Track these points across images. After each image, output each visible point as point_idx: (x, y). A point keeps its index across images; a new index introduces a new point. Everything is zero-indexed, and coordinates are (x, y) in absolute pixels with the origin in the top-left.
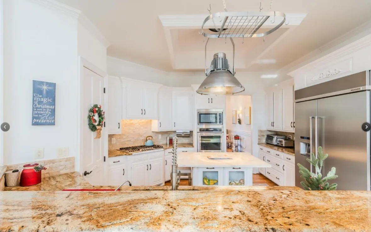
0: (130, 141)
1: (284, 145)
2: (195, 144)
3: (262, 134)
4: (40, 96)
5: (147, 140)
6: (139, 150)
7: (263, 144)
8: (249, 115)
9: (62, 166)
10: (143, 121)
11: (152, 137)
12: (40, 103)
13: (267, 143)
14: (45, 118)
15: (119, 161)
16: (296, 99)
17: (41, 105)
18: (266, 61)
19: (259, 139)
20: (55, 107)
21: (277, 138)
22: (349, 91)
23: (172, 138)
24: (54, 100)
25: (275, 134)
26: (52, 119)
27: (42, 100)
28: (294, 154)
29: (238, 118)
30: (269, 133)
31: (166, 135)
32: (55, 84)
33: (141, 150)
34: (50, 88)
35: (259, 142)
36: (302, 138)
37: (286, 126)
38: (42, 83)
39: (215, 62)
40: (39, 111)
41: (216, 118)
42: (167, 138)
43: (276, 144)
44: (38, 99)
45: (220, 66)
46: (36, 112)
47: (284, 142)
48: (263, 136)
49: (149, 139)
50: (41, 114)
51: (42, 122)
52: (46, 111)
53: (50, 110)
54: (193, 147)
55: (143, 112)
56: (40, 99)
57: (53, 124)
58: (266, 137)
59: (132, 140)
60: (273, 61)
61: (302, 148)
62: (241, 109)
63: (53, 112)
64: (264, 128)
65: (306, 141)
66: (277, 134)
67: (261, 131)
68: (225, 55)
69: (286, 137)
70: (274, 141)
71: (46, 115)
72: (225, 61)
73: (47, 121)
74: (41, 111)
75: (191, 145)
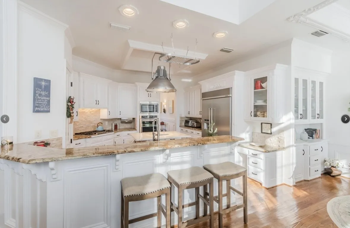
0: (83, 127)
1: (195, 126)
2: (138, 128)
3: (182, 119)
4: (40, 90)
5: (98, 126)
6: (95, 134)
7: (183, 126)
8: (172, 106)
9: (54, 144)
10: (93, 109)
11: (102, 123)
12: (40, 95)
13: (185, 126)
14: (44, 107)
15: (80, 143)
16: (202, 97)
17: (41, 97)
18: (186, 71)
19: (180, 123)
20: (50, 99)
21: (191, 122)
22: (224, 96)
23: (117, 124)
24: (49, 93)
25: (190, 119)
26: (48, 108)
27: (42, 93)
28: (201, 130)
29: (163, 108)
30: (187, 119)
31: (111, 122)
32: (50, 81)
33: (97, 133)
34: (47, 84)
35: (180, 125)
36: (205, 120)
37: (196, 113)
38: (41, 80)
39: (158, 71)
40: (39, 101)
41: (154, 108)
42: (112, 124)
43: (191, 126)
44: (39, 93)
45: (162, 74)
46: (37, 102)
47: (195, 124)
48: (183, 121)
49: (100, 125)
50: (41, 104)
51: (42, 110)
52: (44, 101)
53: (47, 101)
54: (136, 130)
55: (97, 102)
56: (40, 92)
57: (49, 111)
58: (184, 121)
59: (84, 127)
60: (189, 72)
61: (205, 126)
62: (165, 101)
63: (49, 101)
64: (183, 116)
65: (207, 121)
66: (191, 119)
67: (181, 118)
68: (165, 67)
69: (196, 121)
70: (190, 124)
71: (44, 105)
72: (165, 71)
73: (45, 109)
74: (40, 101)
75: (134, 129)
